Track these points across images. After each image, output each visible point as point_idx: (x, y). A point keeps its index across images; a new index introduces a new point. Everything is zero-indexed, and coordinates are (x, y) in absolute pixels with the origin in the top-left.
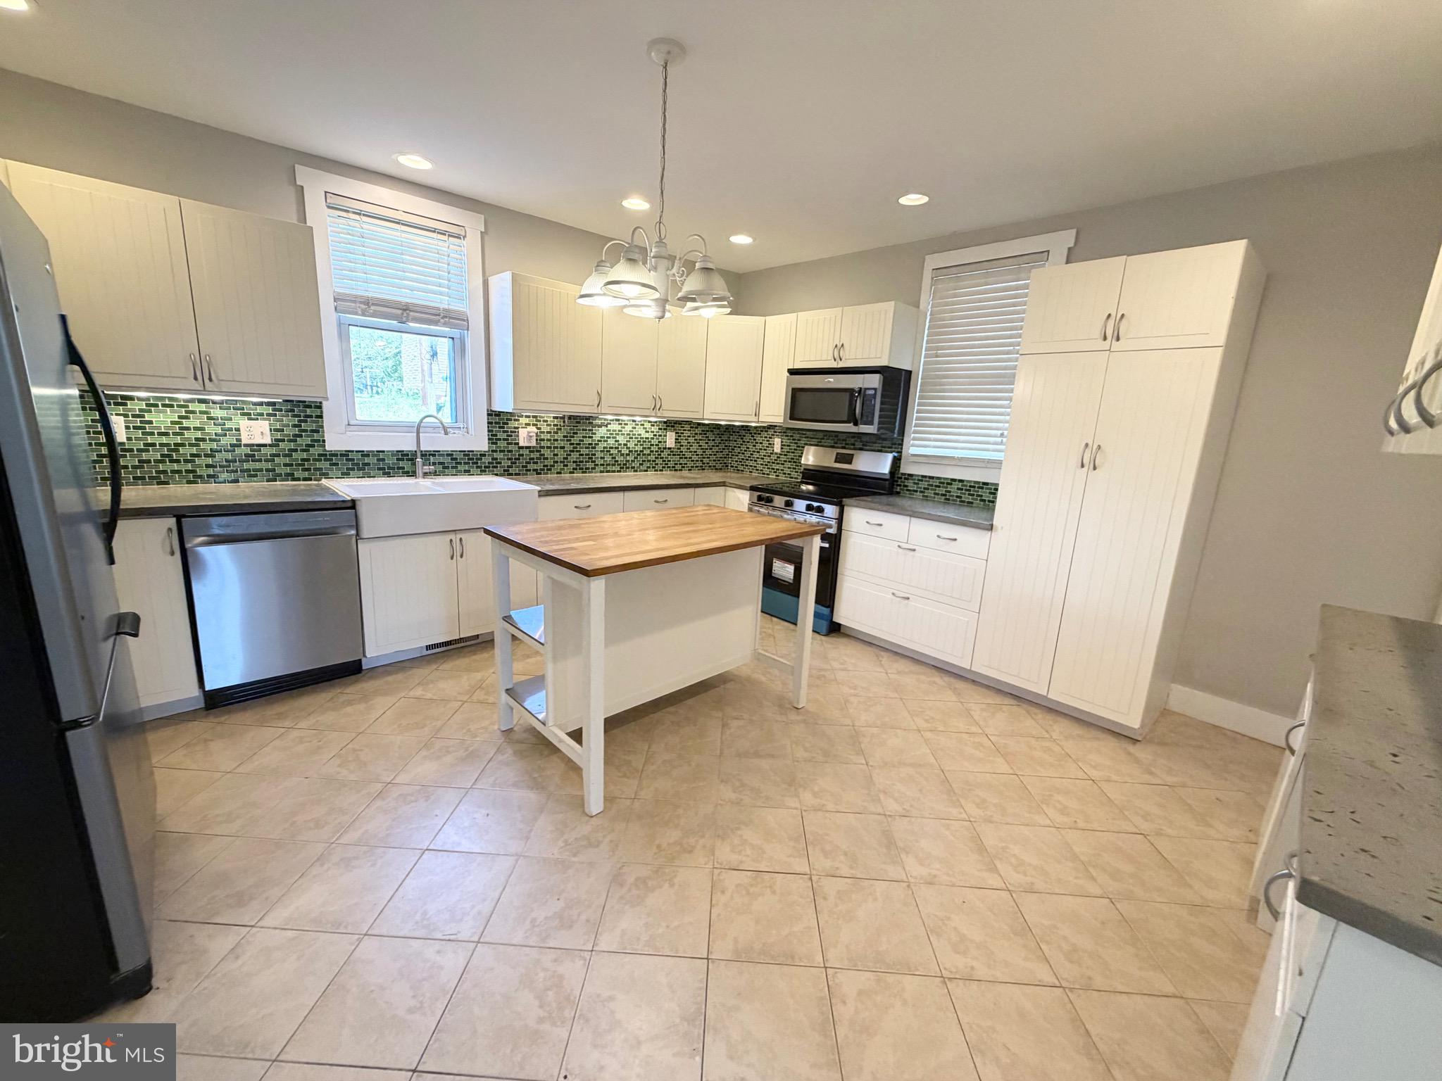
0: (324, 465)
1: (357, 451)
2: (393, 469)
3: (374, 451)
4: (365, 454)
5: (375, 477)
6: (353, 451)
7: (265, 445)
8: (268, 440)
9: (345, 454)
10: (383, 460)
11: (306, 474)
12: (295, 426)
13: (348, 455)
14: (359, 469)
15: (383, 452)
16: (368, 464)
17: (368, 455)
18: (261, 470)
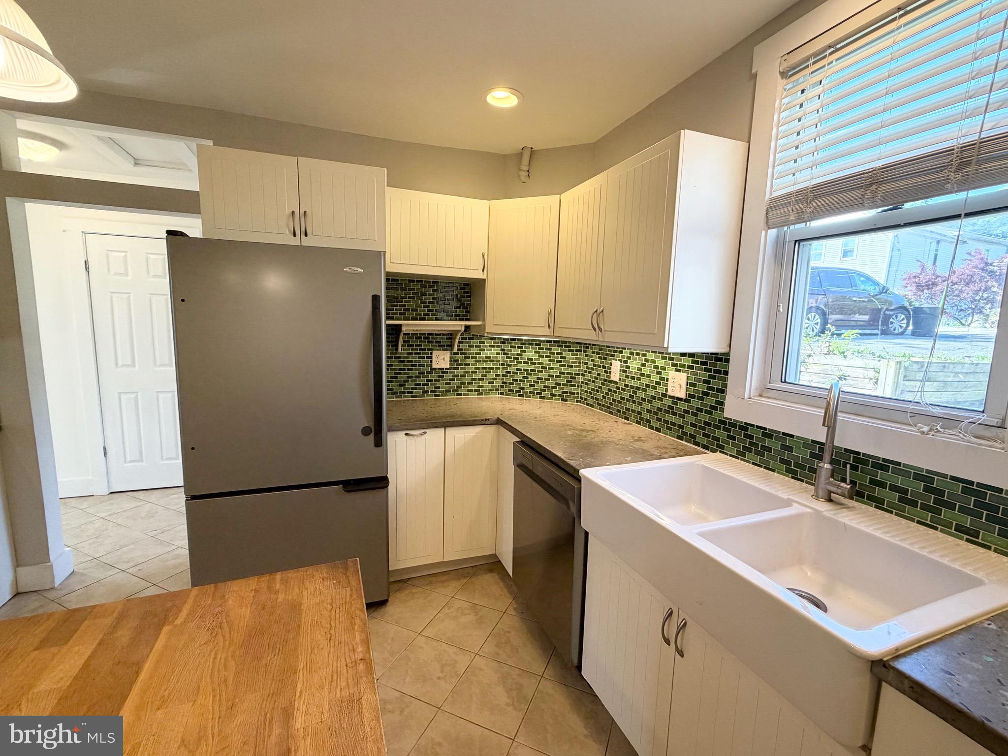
0: (721, 434)
1: (758, 427)
2: (803, 467)
3: (778, 432)
4: (768, 434)
5: (773, 471)
6: (753, 426)
7: (680, 399)
8: (682, 395)
9: (745, 427)
10: (790, 449)
11: (705, 441)
12: (705, 382)
13: (747, 429)
14: (757, 453)
15: (792, 436)
16: (769, 450)
17: (770, 436)
18: (674, 424)
